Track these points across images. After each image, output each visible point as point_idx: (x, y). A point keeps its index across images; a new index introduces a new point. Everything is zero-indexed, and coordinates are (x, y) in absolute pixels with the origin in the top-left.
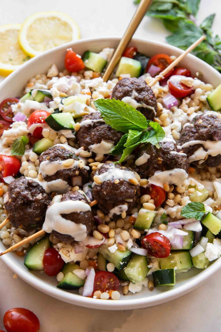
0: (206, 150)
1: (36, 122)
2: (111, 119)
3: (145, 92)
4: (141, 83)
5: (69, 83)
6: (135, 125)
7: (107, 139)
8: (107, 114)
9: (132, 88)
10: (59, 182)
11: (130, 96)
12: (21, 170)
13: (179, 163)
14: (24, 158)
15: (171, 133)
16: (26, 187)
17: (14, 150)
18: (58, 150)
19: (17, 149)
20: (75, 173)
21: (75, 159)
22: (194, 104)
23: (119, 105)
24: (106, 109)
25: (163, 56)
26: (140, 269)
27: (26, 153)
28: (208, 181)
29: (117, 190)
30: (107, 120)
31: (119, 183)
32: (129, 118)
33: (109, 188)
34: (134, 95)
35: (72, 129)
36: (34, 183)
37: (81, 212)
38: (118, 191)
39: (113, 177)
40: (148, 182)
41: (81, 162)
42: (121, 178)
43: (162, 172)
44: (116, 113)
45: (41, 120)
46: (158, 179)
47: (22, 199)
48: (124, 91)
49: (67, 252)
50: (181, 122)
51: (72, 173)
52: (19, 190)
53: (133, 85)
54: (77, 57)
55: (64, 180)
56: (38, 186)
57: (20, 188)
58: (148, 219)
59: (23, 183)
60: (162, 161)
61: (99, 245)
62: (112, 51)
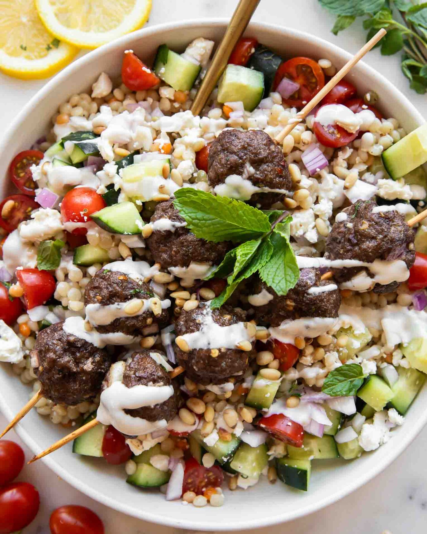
0: (371, 275)
1: (75, 220)
2: (205, 229)
3: (267, 166)
4: (260, 149)
5: (131, 125)
7: (201, 260)
9: (245, 157)
10: (118, 337)
11: (240, 174)
12: (56, 295)
13: (323, 309)
14: (60, 274)
15: (313, 224)
16: (65, 349)
17: (42, 257)
18: (115, 283)
19: (47, 256)
20: (146, 322)
21: (144, 298)
22: (358, 159)
24: (196, 211)
25: (304, 60)
26: (254, 464)
27: (63, 264)
28: (373, 309)
29: (215, 367)
31: (218, 357)
32: (238, 222)
33: (202, 362)
34: (248, 172)
36: (78, 341)
37: (157, 405)
39: (209, 344)
40: (270, 335)
41: (156, 304)
42: (222, 347)
43: (293, 322)
44: (214, 217)
45: (83, 217)
46: (285, 333)
47: (59, 371)
48: (228, 164)
49: (139, 443)
50: (332, 200)
51: (140, 323)
52: (54, 356)
53: (246, 152)
55: (128, 334)
56: (85, 344)
57: (55, 352)
58: (268, 395)
59: (59, 340)
60: (292, 306)
61: (189, 432)
62: (210, 44)
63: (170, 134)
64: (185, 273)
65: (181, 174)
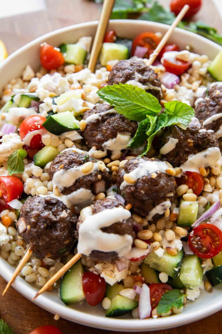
1: (32, 130)
2: (122, 107)
3: (148, 72)
4: (141, 64)
5: (55, 81)
6: (148, 110)
7: (123, 131)
8: (117, 102)
9: (133, 70)
10: (82, 193)
11: (134, 79)
12: (26, 189)
13: (212, 141)
14: (25, 175)
16: (45, 206)
17: (11, 168)
18: (70, 155)
19: (14, 167)
20: (97, 177)
21: (92, 162)
22: (194, 79)
23: (127, 89)
24: (114, 96)
25: (147, 34)
26: (197, 272)
27: (26, 169)
29: (156, 186)
30: (118, 108)
31: (157, 177)
32: (141, 103)
33: (146, 185)
34: (138, 77)
35: (77, 130)
36: (53, 199)
37: (124, 220)
38: (158, 187)
39: (148, 171)
40: (182, 170)
41: (101, 163)
42: (158, 171)
43: (195, 156)
44: (126, 100)
45: (37, 126)
46: (192, 164)
47: (44, 222)
48: (125, 75)
49: (112, 272)
51: (94, 178)
52: (38, 212)
53: (133, 67)
54: (56, 51)
55: (87, 189)
56: (58, 203)
57: (38, 210)
58: (193, 212)
59: (39, 202)
60: (192, 143)
61: (146, 255)
62: (89, 39)
63: (79, 82)
64: (115, 143)
65: (94, 98)
